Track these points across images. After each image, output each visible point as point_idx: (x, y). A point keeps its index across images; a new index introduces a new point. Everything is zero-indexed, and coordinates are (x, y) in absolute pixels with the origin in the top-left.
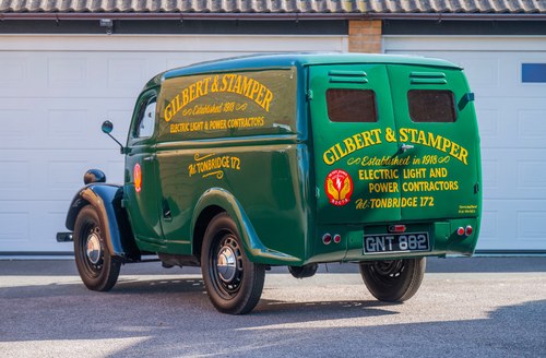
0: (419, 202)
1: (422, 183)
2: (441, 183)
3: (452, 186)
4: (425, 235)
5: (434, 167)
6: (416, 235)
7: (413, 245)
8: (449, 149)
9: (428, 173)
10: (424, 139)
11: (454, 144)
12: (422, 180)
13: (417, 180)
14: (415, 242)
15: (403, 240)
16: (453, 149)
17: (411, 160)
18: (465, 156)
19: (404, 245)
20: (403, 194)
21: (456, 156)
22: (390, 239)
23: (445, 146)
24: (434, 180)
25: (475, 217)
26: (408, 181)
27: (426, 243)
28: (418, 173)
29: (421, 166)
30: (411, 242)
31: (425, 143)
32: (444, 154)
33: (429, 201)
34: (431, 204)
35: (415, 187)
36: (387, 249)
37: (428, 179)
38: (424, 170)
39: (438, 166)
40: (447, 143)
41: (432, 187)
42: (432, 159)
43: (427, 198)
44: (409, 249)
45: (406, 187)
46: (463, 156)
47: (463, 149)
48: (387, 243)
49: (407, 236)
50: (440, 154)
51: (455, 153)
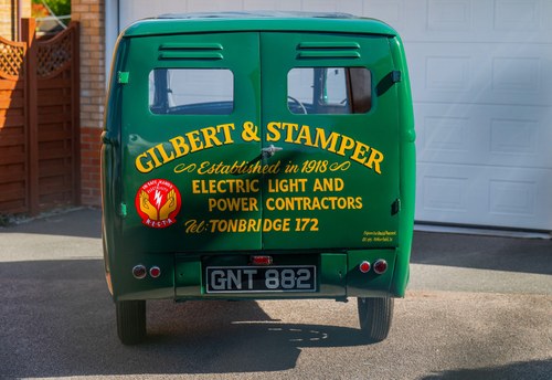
0: (293, 225)
1: (299, 199)
2: (333, 199)
3: (352, 203)
4: (311, 270)
5: (321, 176)
6: (296, 270)
7: (288, 283)
8: (350, 153)
9: (310, 185)
10: (308, 137)
11: (360, 145)
12: (300, 194)
13: (289, 195)
14: (291, 279)
15: (272, 275)
16: (358, 151)
17: (282, 167)
18: (377, 162)
19: (271, 283)
20: (266, 214)
21: (362, 161)
22: (250, 273)
23: (343, 146)
24: (320, 195)
25: (394, 248)
26: (275, 196)
27: (310, 281)
28: (293, 185)
29: (300, 175)
30: (284, 278)
31: (309, 143)
32: (340, 159)
33: (311, 224)
34: (313, 228)
35: (289, 204)
36: (245, 287)
37: (310, 193)
38: (303, 181)
39: (329, 175)
40: (347, 143)
41: (317, 204)
42: (321, 166)
43: (307, 220)
44: (280, 288)
45: (272, 204)
46: (376, 160)
47: (375, 152)
48: (245, 278)
49: (280, 270)
50: (333, 158)
51: (360, 156)
